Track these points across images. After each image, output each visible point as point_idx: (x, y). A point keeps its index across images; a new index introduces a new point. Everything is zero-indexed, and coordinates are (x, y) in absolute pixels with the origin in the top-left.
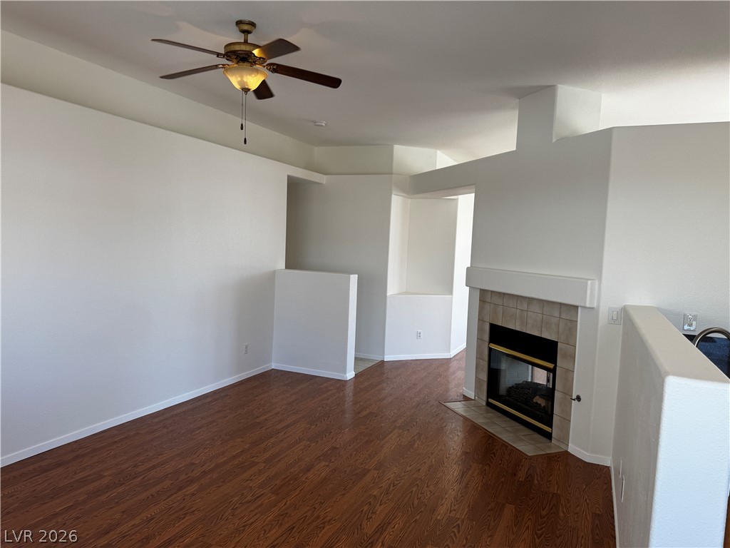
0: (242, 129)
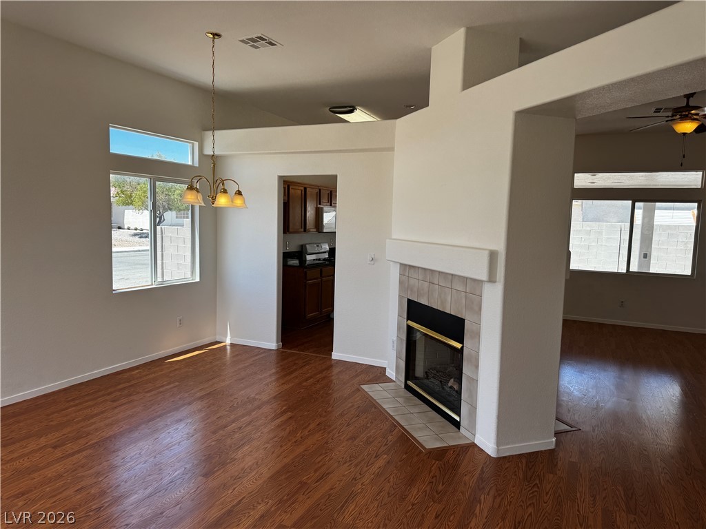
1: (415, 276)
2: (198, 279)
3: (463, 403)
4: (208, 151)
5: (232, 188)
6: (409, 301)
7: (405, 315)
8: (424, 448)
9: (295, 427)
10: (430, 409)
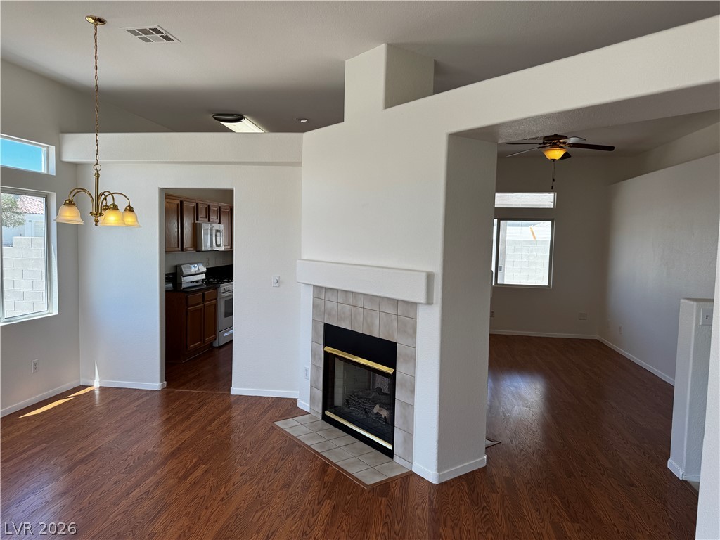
1: (334, 299)
2: (56, 312)
3: (396, 430)
4: (69, 157)
5: (122, 203)
6: (327, 327)
7: (322, 341)
8: (365, 485)
9: (215, 481)
10: (356, 440)
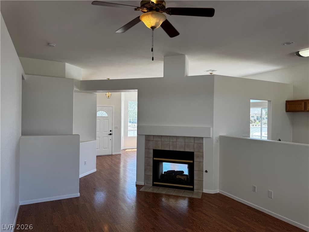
0: (152, 51)
